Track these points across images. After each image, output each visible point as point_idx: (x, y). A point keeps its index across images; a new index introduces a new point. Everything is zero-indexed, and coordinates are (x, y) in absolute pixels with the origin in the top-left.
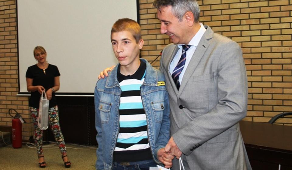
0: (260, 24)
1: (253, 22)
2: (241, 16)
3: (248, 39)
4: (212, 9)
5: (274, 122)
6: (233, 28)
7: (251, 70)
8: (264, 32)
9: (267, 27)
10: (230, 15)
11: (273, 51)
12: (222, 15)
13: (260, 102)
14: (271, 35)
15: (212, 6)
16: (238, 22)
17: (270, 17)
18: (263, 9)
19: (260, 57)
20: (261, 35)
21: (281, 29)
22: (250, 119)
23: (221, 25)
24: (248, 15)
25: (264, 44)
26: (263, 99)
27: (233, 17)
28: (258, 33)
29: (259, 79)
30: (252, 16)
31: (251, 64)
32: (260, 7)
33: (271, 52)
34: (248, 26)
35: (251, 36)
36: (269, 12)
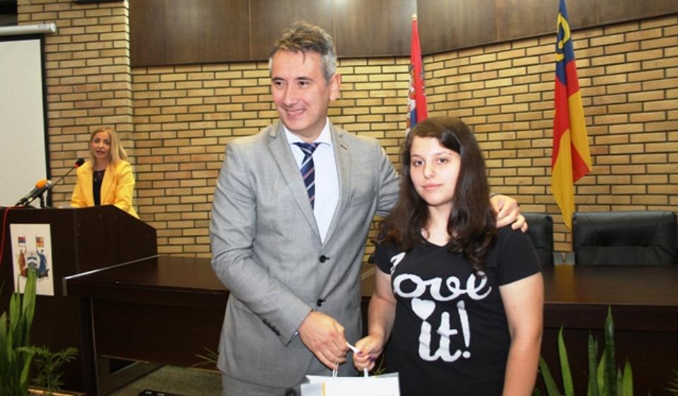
0: (231, 119)
1: (221, 116)
2: (204, 109)
3: (214, 141)
4: (163, 96)
6: (193, 126)
8: (236, 132)
9: (240, 123)
10: (188, 106)
12: (176, 105)
15: (162, 92)
16: (199, 117)
17: (244, 111)
18: (234, 99)
20: (232, 136)
23: (174, 120)
24: (214, 106)
27: (192, 109)
28: (228, 132)
30: (220, 108)
32: (231, 96)
34: (214, 123)
35: (218, 137)
36: (243, 103)
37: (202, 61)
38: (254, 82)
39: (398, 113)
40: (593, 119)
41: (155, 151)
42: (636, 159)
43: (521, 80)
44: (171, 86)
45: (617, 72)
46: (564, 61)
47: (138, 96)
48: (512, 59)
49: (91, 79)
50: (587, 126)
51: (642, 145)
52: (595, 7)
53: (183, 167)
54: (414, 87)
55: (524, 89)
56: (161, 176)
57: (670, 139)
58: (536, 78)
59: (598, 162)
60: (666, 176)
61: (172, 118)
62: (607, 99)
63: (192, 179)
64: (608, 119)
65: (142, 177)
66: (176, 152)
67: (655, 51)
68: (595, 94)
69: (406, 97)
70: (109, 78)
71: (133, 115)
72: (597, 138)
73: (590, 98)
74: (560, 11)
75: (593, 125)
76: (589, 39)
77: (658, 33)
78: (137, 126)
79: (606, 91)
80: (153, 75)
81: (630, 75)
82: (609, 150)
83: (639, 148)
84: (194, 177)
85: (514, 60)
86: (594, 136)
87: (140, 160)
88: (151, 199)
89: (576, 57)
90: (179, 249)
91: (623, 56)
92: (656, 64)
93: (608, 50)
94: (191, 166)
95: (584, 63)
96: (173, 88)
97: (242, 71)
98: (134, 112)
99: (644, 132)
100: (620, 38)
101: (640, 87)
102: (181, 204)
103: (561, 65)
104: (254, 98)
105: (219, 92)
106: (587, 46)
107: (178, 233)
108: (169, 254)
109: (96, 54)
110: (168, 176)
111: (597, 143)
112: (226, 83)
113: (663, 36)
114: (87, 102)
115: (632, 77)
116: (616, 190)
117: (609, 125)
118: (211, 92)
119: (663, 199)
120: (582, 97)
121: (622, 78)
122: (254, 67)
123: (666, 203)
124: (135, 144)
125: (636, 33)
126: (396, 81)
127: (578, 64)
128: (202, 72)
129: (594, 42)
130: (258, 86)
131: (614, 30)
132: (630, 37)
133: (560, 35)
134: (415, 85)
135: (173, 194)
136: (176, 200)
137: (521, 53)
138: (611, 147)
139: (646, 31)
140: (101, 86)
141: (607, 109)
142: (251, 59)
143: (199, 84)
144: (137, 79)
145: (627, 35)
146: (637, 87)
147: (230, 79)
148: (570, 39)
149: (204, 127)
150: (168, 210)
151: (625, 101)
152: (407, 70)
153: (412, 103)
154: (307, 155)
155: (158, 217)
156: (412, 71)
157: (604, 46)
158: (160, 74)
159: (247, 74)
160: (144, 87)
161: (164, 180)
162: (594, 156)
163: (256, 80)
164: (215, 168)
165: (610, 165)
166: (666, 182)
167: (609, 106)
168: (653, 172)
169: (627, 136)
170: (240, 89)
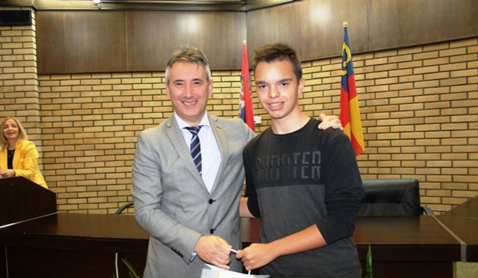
0: (113, 114)
1: (106, 111)
2: (93, 106)
3: (100, 129)
4: (62, 96)
5: (120, 213)
6: (85, 118)
7: (105, 161)
8: (117, 122)
9: (119, 116)
10: (81, 103)
11: (126, 141)
12: (72, 103)
13: (114, 193)
14: (124, 125)
16: (90, 112)
17: (122, 107)
18: (115, 99)
19: (113, 147)
20: (114, 125)
21: (133, 119)
22: (105, 212)
24: (100, 104)
25: (117, 134)
26: (117, 191)
27: (84, 106)
28: (111, 123)
29: (113, 170)
30: (104, 105)
31: (105, 155)
32: (113, 96)
33: (124, 142)
34: (101, 116)
35: (103, 126)
36: (122, 102)
37: (91, 71)
38: (129, 87)
39: (232, 110)
40: (366, 116)
41: (56, 136)
42: (394, 143)
43: (318, 88)
44: (69, 89)
45: (382, 84)
46: (347, 75)
47: (44, 96)
48: (312, 73)
49: (7, 83)
50: (362, 120)
51: (399, 134)
52: (369, 39)
53: (78, 148)
54: (244, 92)
55: (320, 94)
56: (61, 154)
57: (416, 130)
58: (328, 87)
59: (369, 145)
60: (413, 155)
61: (70, 112)
62: (376, 102)
63: (84, 156)
64: (376, 116)
65: (47, 155)
66: (72, 137)
67: (408, 70)
68: (368, 98)
69: (238, 99)
70: (22, 82)
71: (40, 110)
72: (369, 128)
73: (364, 101)
74: (345, 41)
75: (366, 119)
76: (364, 60)
77: (409, 57)
78: (43, 118)
79: (375, 97)
80: (55, 81)
81: (391, 86)
82: (376, 137)
83: (396, 136)
84: (86, 155)
85: (314, 74)
86: (367, 127)
87: (45, 143)
88: (54, 171)
89: (355, 73)
90: (76, 207)
91: (386, 72)
92: (408, 79)
93: (378, 68)
94: (83, 147)
95: (361, 77)
96: (70, 90)
97: (121, 78)
98: (40, 107)
99: (400, 125)
100: (385, 60)
101: (397, 94)
102: (76, 174)
103: (345, 79)
104: (130, 99)
105: (104, 94)
106: (363, 65)
107: (75, 195)
108: (68, 210)
109: (10, 64)
110: (67, 154)
111: (369, 132)
112: (109, 87)
113: (413, 60)
114: (4, 100)
115: (392, 87)
116: (381, 164)
117: (377, 120)
118: (98, 94)
119: (412, 170)
120: (359, 100)
121: (385, 88)
122: (129, 76)
123: (414, 173)
124: (42, 132)
125: (396, 57)
126: (231, 87)
127: (357, 77)
128: (91, 79)
129: (368, 63)
130: (133, 89)
131: (381, 55)
132: (392, 60)
133: (344, 58)
134: (244, 91)
135: (70, 167)
136: (73, 172)
137: (318, 69)
138: (378, 135)
139: (402, 56)
140: (15, 88)
141: (376, 108)
142: (128, 70)
143: (89, 88)
144: (42, 83)
145: (389, 58)
146: (395, 94)
147: (112, 85)
148: (351, 60)
149: (93, 119)
150: (67, 179)
151: (387, 103)
152: (239, 80)
153: (242, 103)
154: (194, 134)
155: (59, 184)
156: (242, 81)
157: (374, 65)
158: (60, 80)
159: (124, 81)
160: (48, 89)
161: (64, 157)
162: (367, 141)
163: (131, 85)
164: (102, 148)
165: (377, 147)
166: (413, 159)
167: (377, 107)
168: (405, 152)
169: (388, 127)
170: (119, 92)
